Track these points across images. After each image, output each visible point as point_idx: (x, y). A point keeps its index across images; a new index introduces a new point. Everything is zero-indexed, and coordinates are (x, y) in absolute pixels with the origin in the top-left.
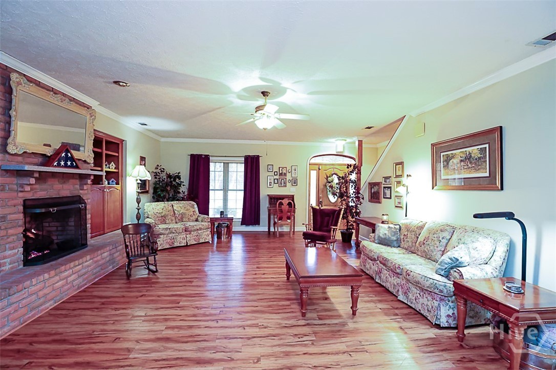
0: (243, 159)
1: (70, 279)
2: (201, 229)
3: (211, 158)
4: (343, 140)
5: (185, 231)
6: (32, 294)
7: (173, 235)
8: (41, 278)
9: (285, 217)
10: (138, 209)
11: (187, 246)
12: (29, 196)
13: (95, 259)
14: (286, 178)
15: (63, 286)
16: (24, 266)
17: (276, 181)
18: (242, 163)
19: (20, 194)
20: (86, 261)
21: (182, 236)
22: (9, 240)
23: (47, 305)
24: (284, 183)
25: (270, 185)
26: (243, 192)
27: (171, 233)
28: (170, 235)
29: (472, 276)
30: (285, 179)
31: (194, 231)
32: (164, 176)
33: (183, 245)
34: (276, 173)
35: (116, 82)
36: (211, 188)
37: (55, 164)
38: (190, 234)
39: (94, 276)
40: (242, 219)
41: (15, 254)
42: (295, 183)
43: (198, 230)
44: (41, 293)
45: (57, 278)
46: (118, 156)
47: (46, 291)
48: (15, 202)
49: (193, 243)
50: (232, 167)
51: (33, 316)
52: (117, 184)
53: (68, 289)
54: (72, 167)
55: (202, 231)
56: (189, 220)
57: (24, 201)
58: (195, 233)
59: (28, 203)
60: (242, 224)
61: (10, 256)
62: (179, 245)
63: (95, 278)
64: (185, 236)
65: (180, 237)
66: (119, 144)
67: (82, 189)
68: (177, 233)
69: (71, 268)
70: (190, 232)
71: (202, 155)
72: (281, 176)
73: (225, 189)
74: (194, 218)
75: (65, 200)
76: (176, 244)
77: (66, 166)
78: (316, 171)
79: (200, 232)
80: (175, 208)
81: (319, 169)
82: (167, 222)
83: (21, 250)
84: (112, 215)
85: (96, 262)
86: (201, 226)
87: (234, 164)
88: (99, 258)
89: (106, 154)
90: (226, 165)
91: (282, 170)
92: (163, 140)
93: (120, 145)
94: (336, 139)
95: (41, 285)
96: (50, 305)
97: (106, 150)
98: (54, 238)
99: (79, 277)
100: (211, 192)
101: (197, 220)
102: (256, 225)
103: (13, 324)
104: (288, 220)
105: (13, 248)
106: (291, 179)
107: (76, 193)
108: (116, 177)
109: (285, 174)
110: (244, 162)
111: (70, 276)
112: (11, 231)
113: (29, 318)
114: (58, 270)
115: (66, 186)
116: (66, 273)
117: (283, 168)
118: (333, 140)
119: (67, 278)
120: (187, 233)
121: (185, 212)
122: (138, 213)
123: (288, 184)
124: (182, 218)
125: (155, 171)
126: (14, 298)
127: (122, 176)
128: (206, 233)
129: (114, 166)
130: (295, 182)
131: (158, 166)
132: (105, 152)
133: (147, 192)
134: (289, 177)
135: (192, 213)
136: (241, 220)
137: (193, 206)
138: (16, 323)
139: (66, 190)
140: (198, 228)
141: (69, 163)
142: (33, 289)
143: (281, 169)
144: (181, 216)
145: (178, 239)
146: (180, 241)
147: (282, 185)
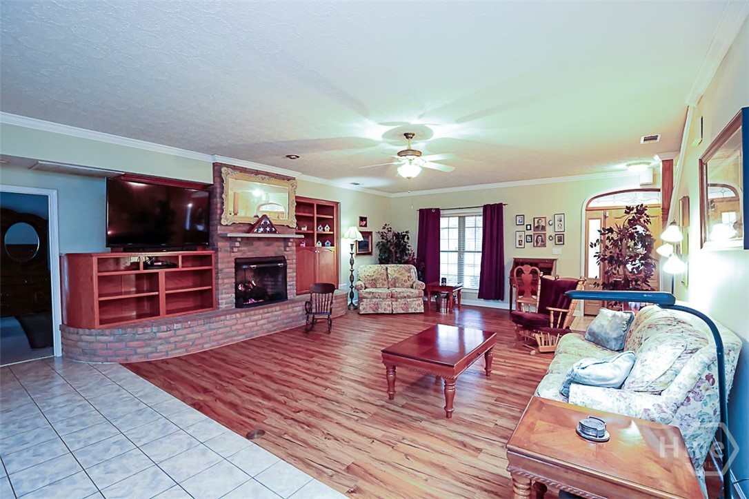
0: (481, 210)
1: (259, 323)
2: (409, 297)
3: (442, 212)
4: (640, 163)
5: (392, 297)
6: (226, 327)
7: (377, 300)
8: (234, 316)
9: (528, 291)
10: (352, 271)
11: (392, 314)
12: (239, 255)
13: (286, 311)
14: (545, 234)
15: (253, 327)
16: (236, 307)
17: (529, 238)
18: (480, 216)
19: (232, 254)
20: (276, 311)
21: (387, 303)
22: (225, 287)
23: (239, 338)
24: (542, 241)
25: (520, 245)
26: (481, 254)
27: (374, 297)
28: (374, 300)
29: (588, 402)
30: (543, 236)
31: (401, 298)
32: (390, 235)
33: (388, 312)
34: (529, 227)
35: (288, 156)
36: (442, 248)
37: (256, 230)
38: (396, 301)
39: (284, 326)
40: (480, 290)
41: (229, 298)
42: (560, 241)
43: (405, 297)
44: (233, 328)
45: (248, 319)
46: (333, 219)
47: (238, 327)
48: (229, 260)
49: (399, 312)
50: (469, 221)
51: (228, 342)
52: (332, 245)
53: (258, 330)
54: (271, 232)
55: (412, 299)
56: (403, 286)
57: (236, 259)
58: (402, 301)
59: (238, 261)
60: (479, 298)
61: (225, 299)
62: (383, 312)
63: (285, 327)
64: (390, 303)
65: (384, 303)
66: (333, 207)
67: (285, 251)
68: (380, 298)
69: (259, 314)
70: (397, 299)
71: (431, 209)
72: (538, 233)
73: (461, 251)
74: (409, 283)
75: (270, 259)
76: (381, 311)
77: (265, 232)
78: (599, 220)
79: (409, 300)
80: (389, 271)
81: (605, 217)
82: (378, 286)
83: (234, 295)
84: (324, 276)
85: (286, 313)
86: (409, 294)
87: (471, 218)
88: (290, 310)
89: (317, 218)
90: (462, 220)
91: (538, 222)
92: (393, 196)
93: (335, 209)
94: (629, 163)
95: (235, 321)
96: (241, 338)
97: (317, 214)
98: (269, 290)
99: (269, 322)
100: (442, 254)
101: (412, 287)
102: (498, 299)
103: (213, 344)
104: (533, 297)
105: (228, 293)
106: (553, 235)
107: (280, 254)
108: (330, 239)
109: (543, 228)
110: (482, 214)
111: (260, 320)
112: (226, 281)
113: (225, 343)
114: (248, 313)
115: (270, 248)
116: (256, 317)
117: (540, 219)
118: (622, 166)
119: (257, 321)
120: (393, 299)
121: (399, 276)
122: (352, 274)
123: (548, 243)
124: (395, 283)
125: (381, 231)
126: (212, 326)
127: (337, 238)
128: (417, 303)
129: (329, 228)
130: (560, 239)
131: (386, 225)
132: (316, 216)
133: (370, 254)
134: (549, 231)
135: (407, 278)
136: (478, 291)
137: (409, 271)
138: (215, 343)
139: (271, 251)
140: (405, 295)
141: (268, 229)
142: (227, 323)
143: (536, 220)
144: (393, 280)
145: (382, 306)
146: (385, 307)
147: (539, 244)
